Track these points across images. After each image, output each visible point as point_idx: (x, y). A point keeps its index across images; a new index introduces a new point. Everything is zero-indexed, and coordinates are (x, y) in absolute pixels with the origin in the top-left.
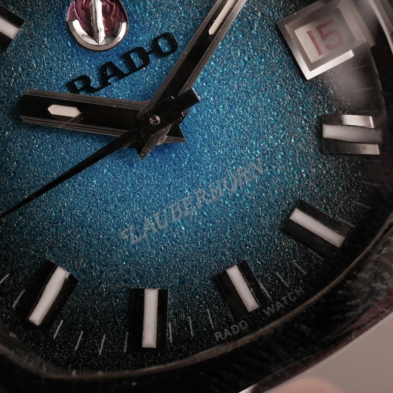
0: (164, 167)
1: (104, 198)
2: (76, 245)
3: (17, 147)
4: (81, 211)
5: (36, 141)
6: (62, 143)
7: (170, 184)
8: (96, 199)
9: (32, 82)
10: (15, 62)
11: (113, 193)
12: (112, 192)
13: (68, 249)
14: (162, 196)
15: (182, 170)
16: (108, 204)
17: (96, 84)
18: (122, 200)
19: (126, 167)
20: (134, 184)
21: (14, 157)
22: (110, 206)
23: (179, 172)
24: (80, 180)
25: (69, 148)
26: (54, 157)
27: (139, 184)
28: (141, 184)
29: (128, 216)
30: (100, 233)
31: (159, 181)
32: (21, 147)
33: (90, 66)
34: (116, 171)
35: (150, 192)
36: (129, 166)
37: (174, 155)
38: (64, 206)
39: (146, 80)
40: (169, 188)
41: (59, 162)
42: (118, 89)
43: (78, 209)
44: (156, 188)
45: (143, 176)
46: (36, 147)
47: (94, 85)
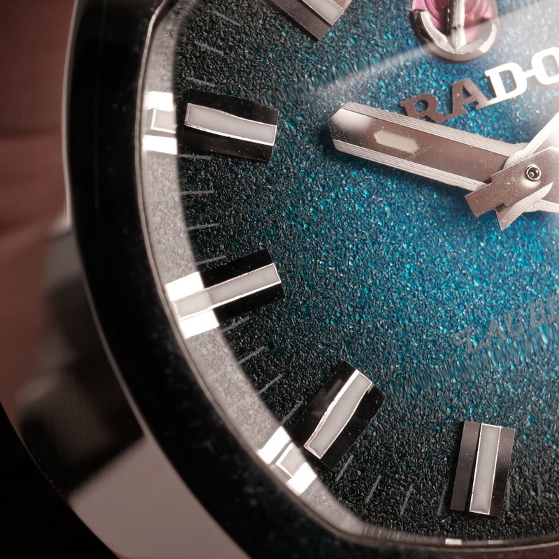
0: (528, 247)
1: (435, 280)
2: (385, 344)
3: (318, 186)
4: (399, 294)
5: (346, 181)
6: (384, 190)
7: (533, 274)
8: (423, 280)
9: (350, 94)
10: (328, 59)
11: (449, 275)
12: (447, 273)
13: (374, 350)
14: (519, 289)
15: (552, 254)
16: (440, 289)
17: (442, 109)
18: (460, 287)
19: (471, 239)
20: (481, 265)
21: (311, 201)
22: (442, 293)
23: (548, 256)
24: (403, 248)
25: (392, 199)
26: (368, 209)
27: (488, 266)
28: (491, 267)
29: (467, 312)
30: (422, 331)
31: (517, 267)
32: (323, 187)
33: (436, 81)
34: (458, 243)
35: (503, 281)
36: (477, 237)
37: (544, 230)
38: (376, 285)
39: (516, 115)
40: (531, 279)
41: (375, 218)
42: (474, 120)
43: (395, 292)
44: (511, 275)
45: (495, 256)
46: (343, 190)
47: (439, 110)
